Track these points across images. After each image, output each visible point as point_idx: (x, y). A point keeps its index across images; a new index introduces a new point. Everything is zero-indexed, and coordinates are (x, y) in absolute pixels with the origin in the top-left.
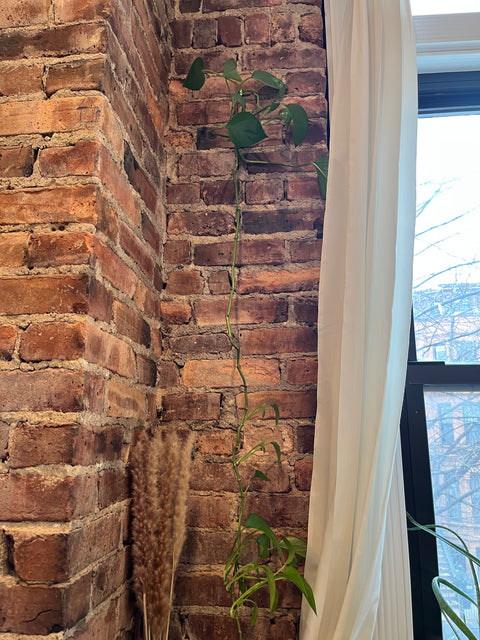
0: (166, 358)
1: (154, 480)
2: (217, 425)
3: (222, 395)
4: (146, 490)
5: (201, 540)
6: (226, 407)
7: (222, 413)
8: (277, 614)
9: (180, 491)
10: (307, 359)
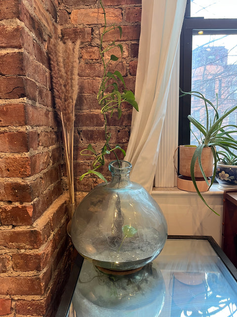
0: (61, 8)
1: (61, 60)
2: (91, 45)
3: (92, 29)
4: (58, 64)
5: (85, 99)
6: (95, 35)
7: (92, 39)
8: (121, 128)
9: (74, 69)
10: (136, 8)
